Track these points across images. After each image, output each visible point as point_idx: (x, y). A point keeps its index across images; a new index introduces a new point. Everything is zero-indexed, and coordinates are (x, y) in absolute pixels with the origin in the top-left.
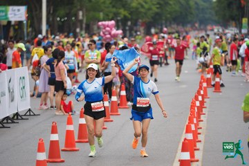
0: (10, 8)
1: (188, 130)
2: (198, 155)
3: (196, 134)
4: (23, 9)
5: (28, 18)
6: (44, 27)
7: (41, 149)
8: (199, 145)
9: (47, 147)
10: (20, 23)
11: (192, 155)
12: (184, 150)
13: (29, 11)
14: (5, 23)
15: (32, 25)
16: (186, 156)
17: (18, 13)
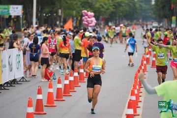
0: (11, 7)
1: (133, 94)
2: (139, 111)
3: (138, 96)
4: (20, 7)
5: (23, 14)
6: (34, 20)
7: (30, 105)
8: (140, 105)
9: (34, 103)
10: (18, 17)
11: (135, 111)
12: (129, 107)
13: (24, 9)
14: (7, 16)
15: (26, 19)
16: (131, 112)
17: (16, 10)
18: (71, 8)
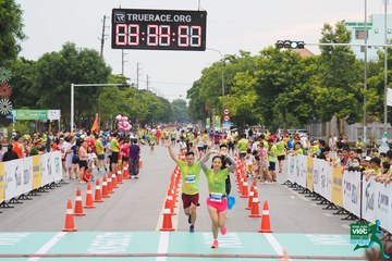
0: (49, 111)
1: (169, 194)
2: (176, 210)
3: (174, 196)
4: (58, 112)
5: (61, 118)
6: (72, 124)
7: (69, 206)
9: (74, 205)
10: (56, 121)
11: (172, 211)
12: (166, 207)
13: (62, 113)
14: (45, 121)
15: (64, 123)
16: (168, 211)
17: (54, 115)
18: (107, 111)
